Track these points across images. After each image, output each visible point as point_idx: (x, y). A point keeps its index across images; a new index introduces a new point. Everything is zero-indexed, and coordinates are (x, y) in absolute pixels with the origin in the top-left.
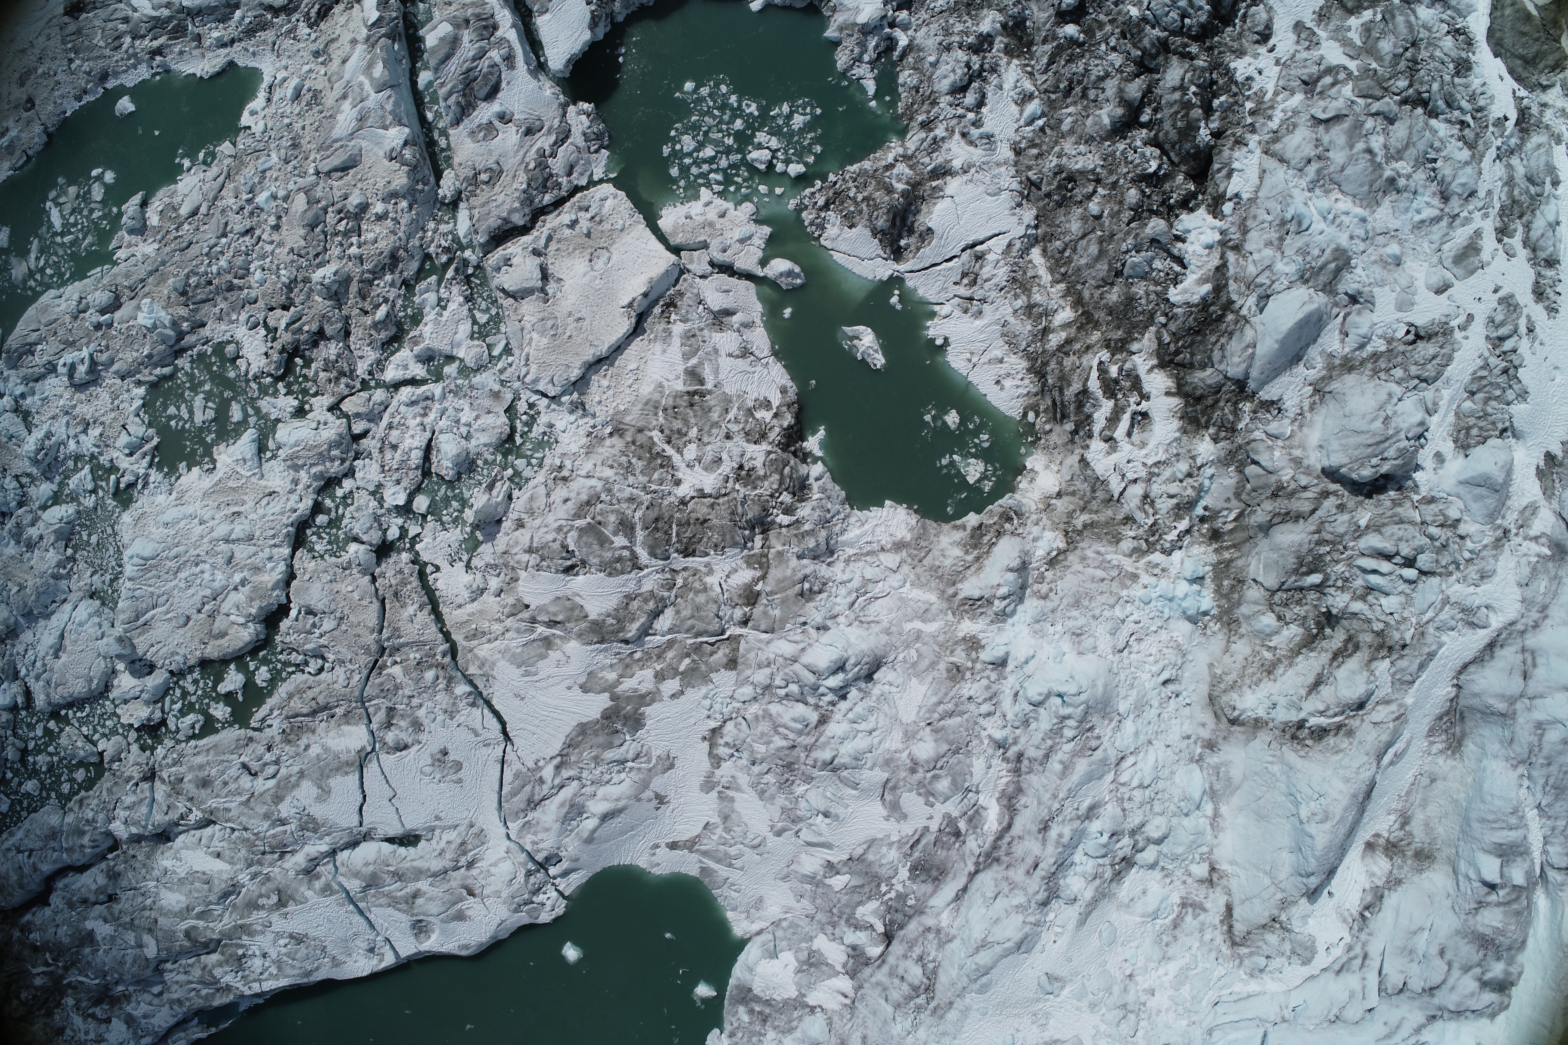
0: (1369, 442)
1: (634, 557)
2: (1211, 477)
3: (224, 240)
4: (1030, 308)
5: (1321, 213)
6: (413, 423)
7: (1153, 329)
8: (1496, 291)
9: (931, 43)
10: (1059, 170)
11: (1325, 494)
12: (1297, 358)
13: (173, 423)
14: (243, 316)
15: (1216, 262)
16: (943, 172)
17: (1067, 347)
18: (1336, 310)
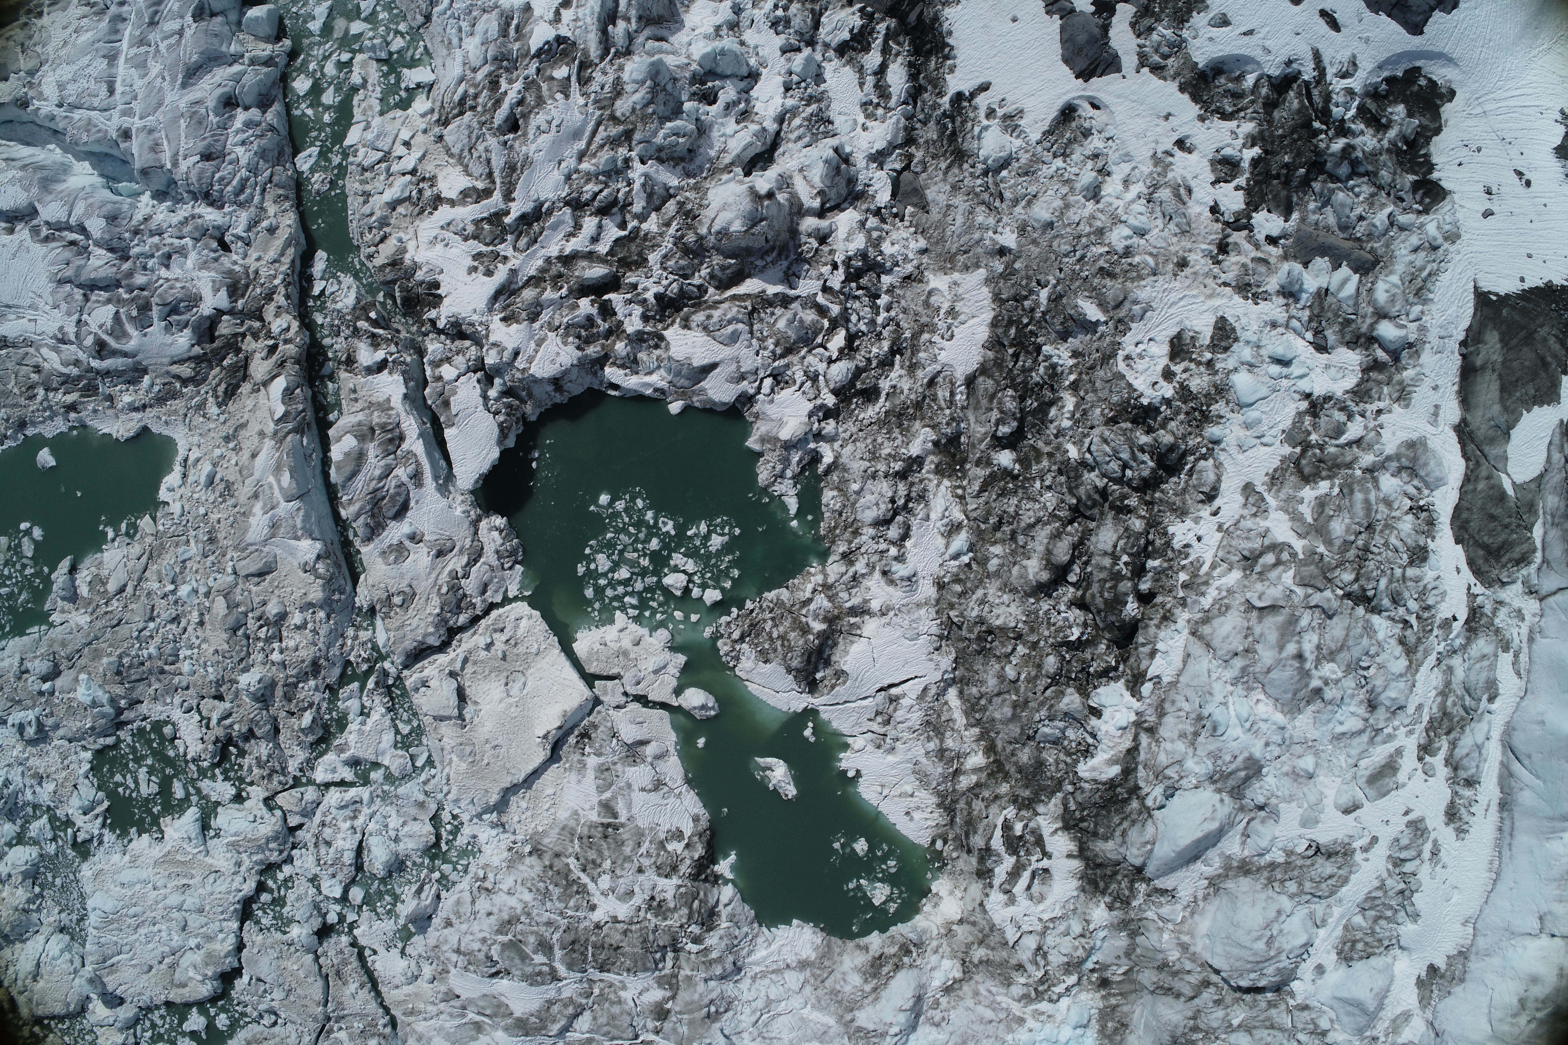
0: (1249, 959)
1: (553, 970)
2: (1105, 939)
3: (152, 625)
4: (941, 753)
5: (1238, 717)
6: (343, 825)
7: (1060, 795)
8: (1406, 813)
9: (855, 466)
10: (981, 621)
11: (1206, 984)
12: (1195, 858)
13: (120, 790)
14: (177, 700)
15: (1128, 744)
16: (861, 611)
17: (977, 791)
18: (1240, 816)
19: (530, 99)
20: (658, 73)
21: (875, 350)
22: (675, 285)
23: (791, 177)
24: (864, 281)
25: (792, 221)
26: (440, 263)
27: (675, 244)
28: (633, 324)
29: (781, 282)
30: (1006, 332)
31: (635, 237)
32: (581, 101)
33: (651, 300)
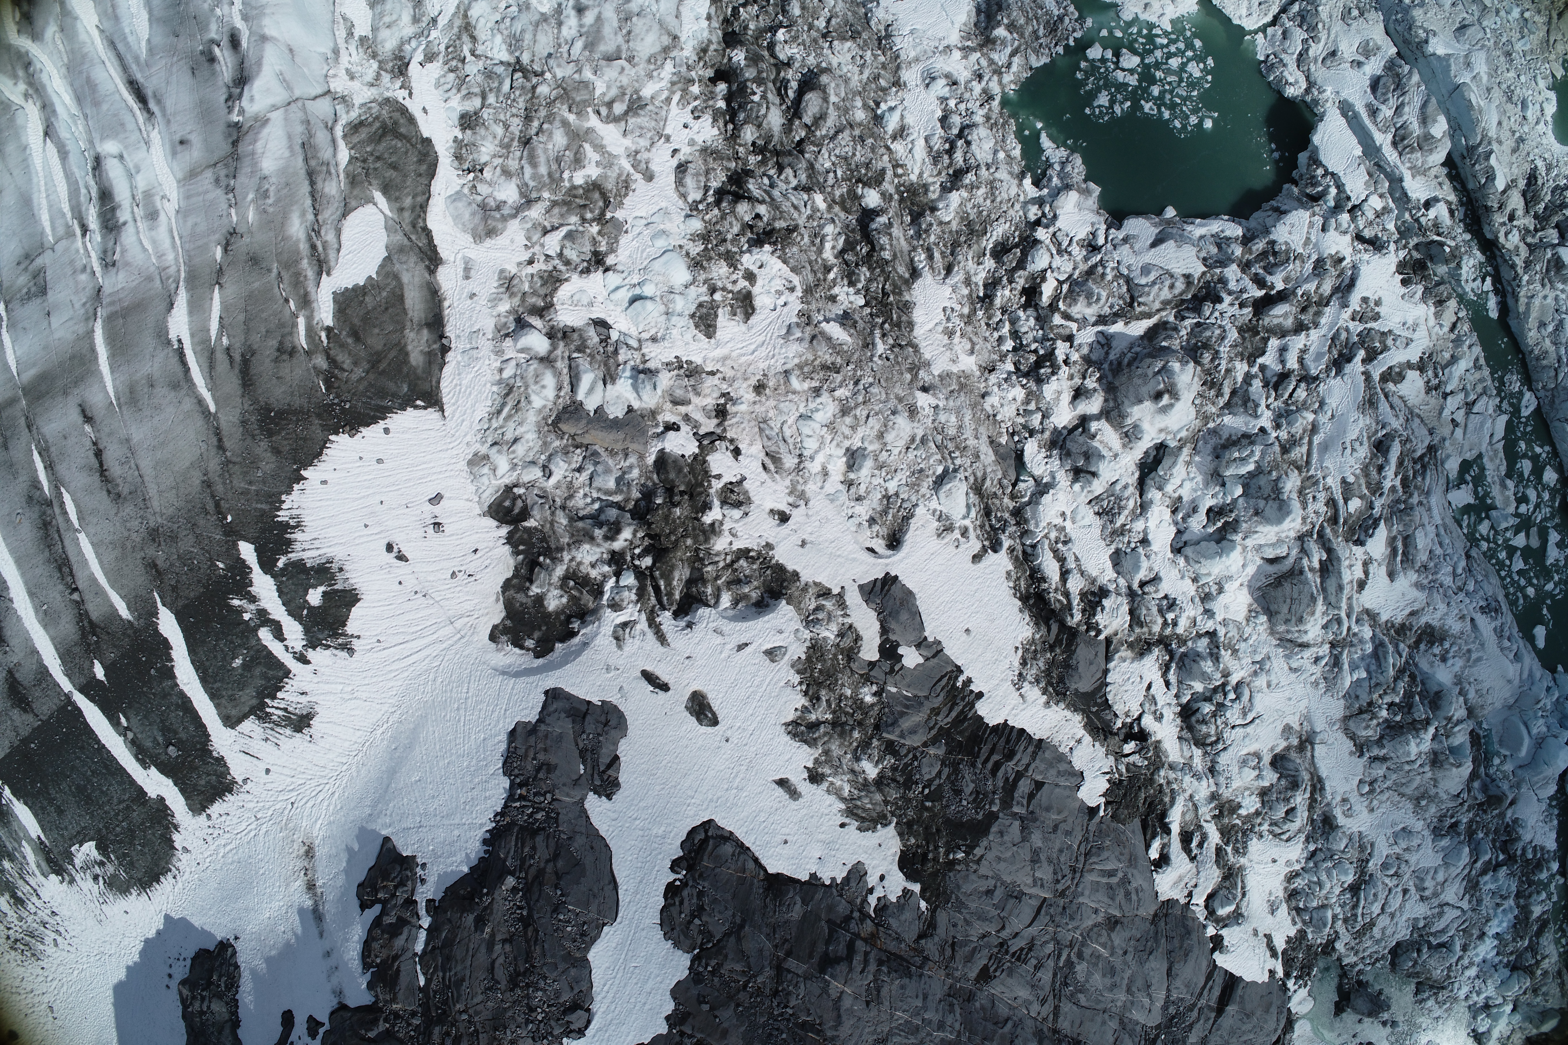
9: (1005, 176)
19: (1374, 473)
21: (1007, 292)
22: (1208, 314)
23: (1124, 446)
24: (1033, 358)
25: (1115, 400)
26: (1405, 304)
27: (1217, 352)
28: (1232, 272)
29: (1113, 337)
30: (899, 317)
31: (1251, 359)
32: (1329, 481)
33: (1224, 295)
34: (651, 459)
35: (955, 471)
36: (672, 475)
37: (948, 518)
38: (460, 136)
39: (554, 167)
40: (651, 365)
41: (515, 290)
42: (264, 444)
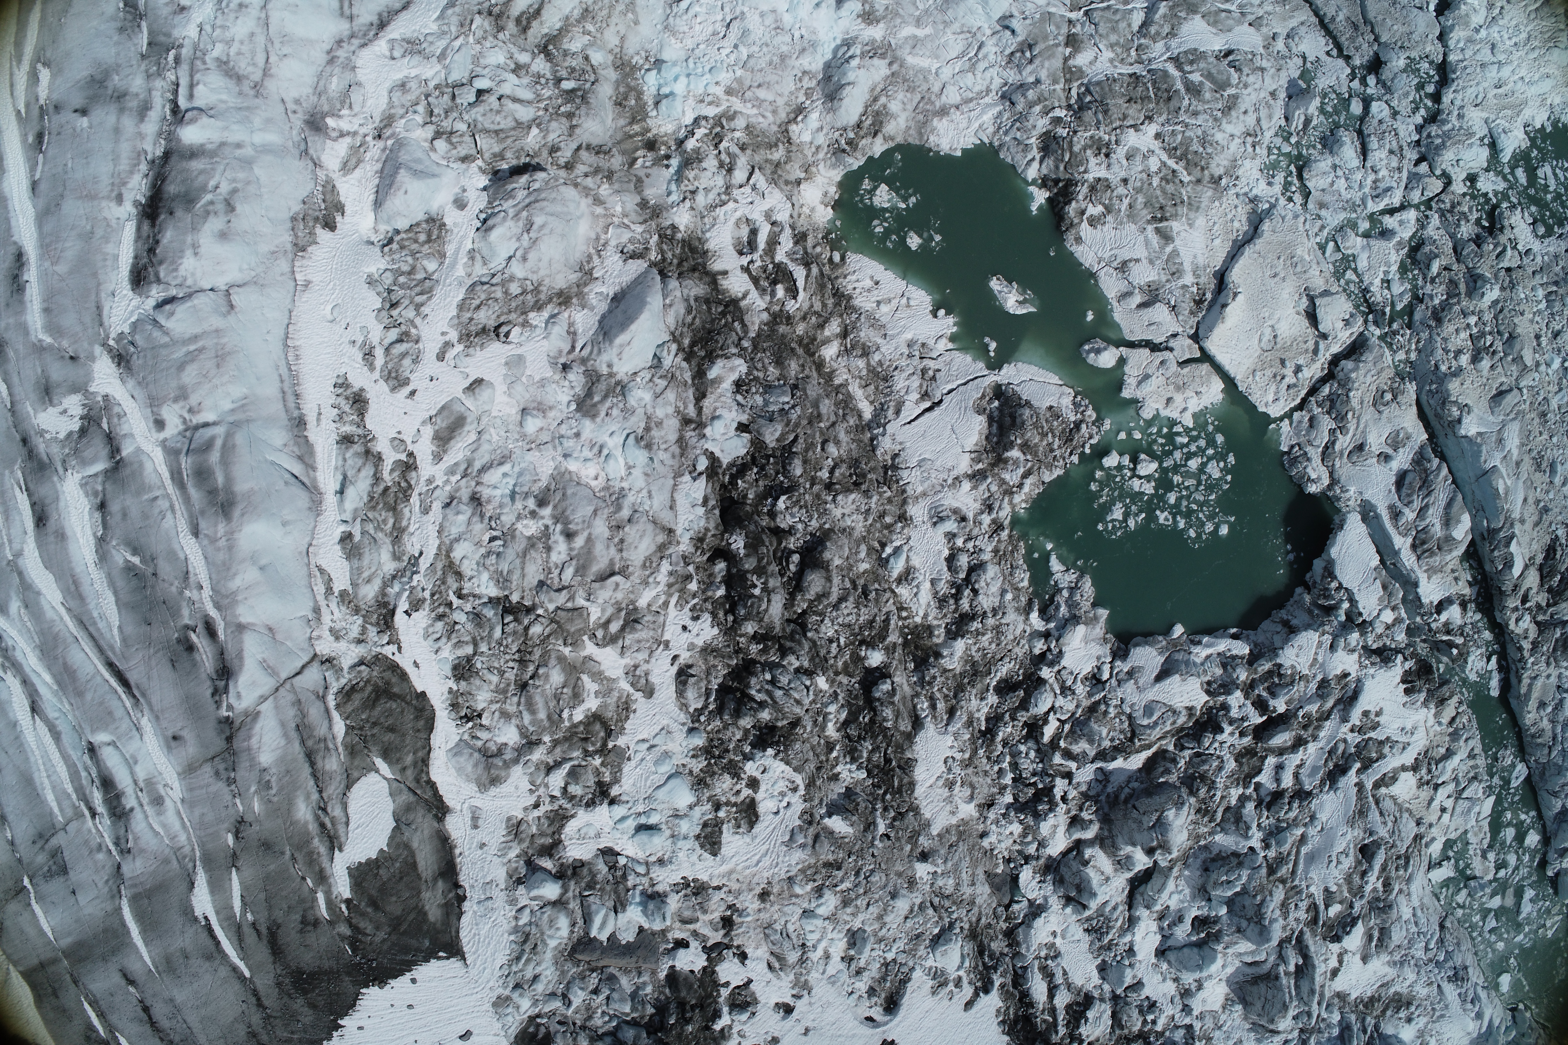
0: (545, 203)
1: (1179, 67)
2: (669, 194)
4: (866, 353)
5: (615, 459)
6: (1383, 173)
7: (752, 335)
8: (413, 393)
9: (1011, 617)
10: (867, 494)
11: (569, 166)
12: (617, 299)
15: (707, 403)
16: (977, 477)
17: (821, 320)
18: (585, 353)
19: (1357, 879)
20: (1261, 934)
21: (1009, 730)
22: (1206, 745)
23: (1116, 870)
24: (1031, 791)
25: (1110, 831)
26: (1406, 712)
27: (1214, 782)
28: (1236, 699)
29: (1111, 772)
30: (901, 780)
31: (1246, 780)
32: (1312, 889)
33: (1225, 725)
34: (662, 975)
35: (951, 925)
36: (683, 994)
37: (943, 973)
38: (455, 688)
39: (552, 704)
40: (660, 888)
41: (523, 836)
42: (300, 1001)
